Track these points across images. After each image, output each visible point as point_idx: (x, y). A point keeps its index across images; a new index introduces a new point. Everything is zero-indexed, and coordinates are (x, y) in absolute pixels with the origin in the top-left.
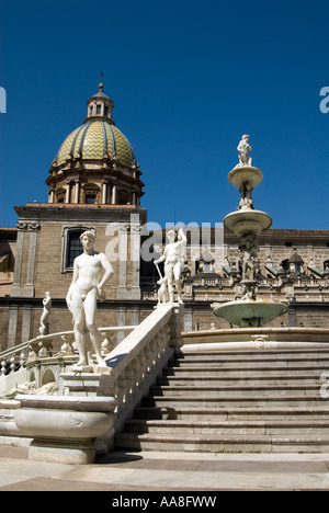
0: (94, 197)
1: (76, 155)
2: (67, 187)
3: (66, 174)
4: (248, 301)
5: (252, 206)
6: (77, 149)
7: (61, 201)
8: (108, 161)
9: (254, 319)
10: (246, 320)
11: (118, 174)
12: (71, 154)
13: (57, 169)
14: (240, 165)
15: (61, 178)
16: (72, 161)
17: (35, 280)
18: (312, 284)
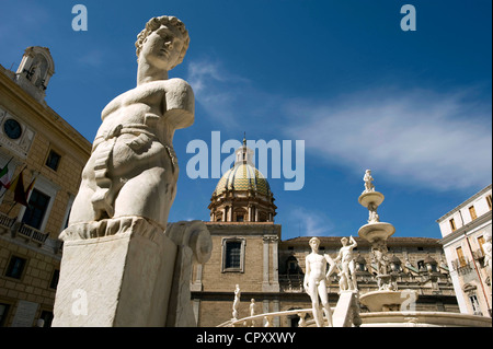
0: (243, 217)
1: (230, 188)
2: (223, 210)
3: (222, 201)
4: (388, 290)
5: (378, 220)
6: (230, 184)
7: (219, 220)
8: (252, 192)
9: (393, 305)
10: (386, 306)
11: (260, 201)
12: (226, 188)
13: (216, 198)
14: (366, 191)
15: (219, 204)
16: (227, 192)
17: (202, 278)
18: (411, 280)
